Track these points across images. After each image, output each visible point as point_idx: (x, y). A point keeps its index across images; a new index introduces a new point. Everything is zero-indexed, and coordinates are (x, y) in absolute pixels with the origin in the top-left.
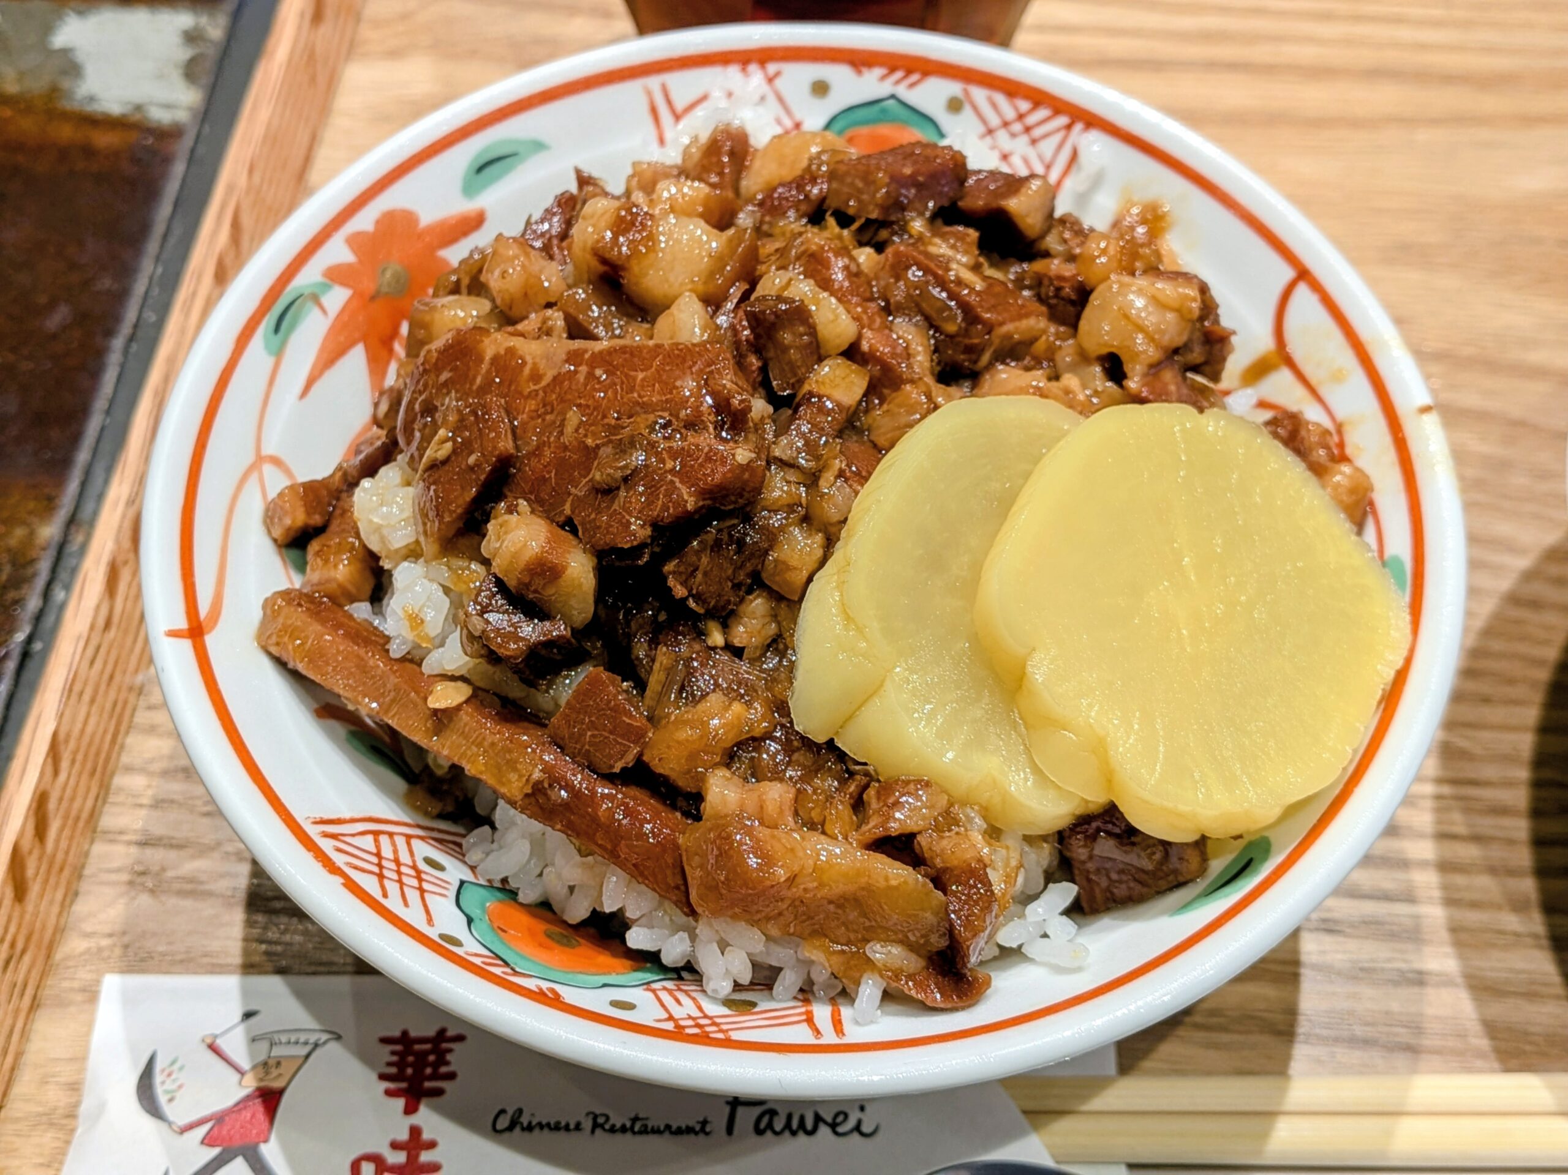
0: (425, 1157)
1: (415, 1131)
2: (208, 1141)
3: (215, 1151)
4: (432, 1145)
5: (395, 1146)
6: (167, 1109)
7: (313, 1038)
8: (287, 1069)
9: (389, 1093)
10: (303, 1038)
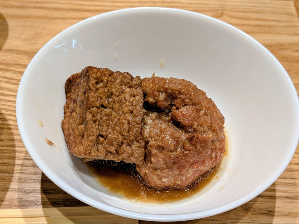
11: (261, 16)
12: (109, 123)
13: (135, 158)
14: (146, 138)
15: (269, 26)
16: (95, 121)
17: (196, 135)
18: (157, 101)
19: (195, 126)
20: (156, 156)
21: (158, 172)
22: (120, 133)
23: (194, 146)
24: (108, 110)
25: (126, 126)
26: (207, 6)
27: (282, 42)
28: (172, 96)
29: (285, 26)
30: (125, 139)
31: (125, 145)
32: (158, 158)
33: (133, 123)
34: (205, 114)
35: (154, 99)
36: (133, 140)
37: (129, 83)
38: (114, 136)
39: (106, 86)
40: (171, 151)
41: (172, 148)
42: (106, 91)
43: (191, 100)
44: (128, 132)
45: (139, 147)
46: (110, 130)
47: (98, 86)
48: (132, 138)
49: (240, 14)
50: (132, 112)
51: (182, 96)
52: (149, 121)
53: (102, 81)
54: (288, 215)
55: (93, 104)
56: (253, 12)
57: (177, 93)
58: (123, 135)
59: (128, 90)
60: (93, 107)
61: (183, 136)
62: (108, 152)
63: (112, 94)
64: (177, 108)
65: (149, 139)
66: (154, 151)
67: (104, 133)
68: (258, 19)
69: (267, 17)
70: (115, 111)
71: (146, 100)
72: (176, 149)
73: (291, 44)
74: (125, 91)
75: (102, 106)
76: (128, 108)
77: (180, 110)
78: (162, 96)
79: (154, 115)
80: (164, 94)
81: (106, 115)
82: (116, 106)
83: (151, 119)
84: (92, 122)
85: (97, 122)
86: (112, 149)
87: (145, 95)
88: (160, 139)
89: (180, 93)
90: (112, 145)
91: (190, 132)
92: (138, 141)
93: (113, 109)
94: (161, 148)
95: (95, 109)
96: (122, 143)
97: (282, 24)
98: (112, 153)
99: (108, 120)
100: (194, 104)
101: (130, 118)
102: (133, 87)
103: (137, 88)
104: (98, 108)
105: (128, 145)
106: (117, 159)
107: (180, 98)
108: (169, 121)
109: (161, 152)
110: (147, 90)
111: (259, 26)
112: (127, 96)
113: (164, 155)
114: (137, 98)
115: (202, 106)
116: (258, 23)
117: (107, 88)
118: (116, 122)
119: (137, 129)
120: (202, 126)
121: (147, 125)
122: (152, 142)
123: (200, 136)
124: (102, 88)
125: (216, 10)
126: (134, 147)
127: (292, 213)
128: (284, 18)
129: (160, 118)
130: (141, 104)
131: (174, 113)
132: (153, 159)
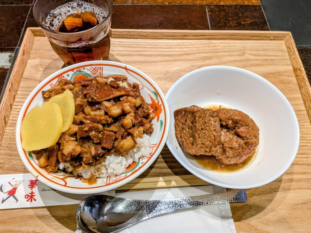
0: (33, 194)
1: (32, 192)
2: (8, 194)
3: (9, 195)
4: (34, 193)
5: (30, 193)
6: (4, 191)
7: (21, 181)
8: (17, 185)
9: (29, 187)
10: (20, 181)
11: (266, 53)
12: (205, 137)
13: (218, 153)
14: (222, 142)
15: (272, 60)
16: (199, 137)
17: (248, 140)
18: (227, 124)
19: (248, 137)
20: (228, 152)
21: (229, 159)
22: (211, 142)
23: (248, 146)
24: (204, 131)
25: (213, 137)
26: (235, 47)
27: (280, 70)
28: (236, 122)
29: (280, 59)
30: (213, 144)
31: (213, 147)
32: (230, 153)
33: (217, 136)
34: (252, 129)
35: (226, 123)
36: (217, 145)
37: (212, 115)
38: (208, 143)
39: (203, 119)
40: (237, 150)
41: (237, 149)
42: (203, 121)
43: (245, 123)
44: (214, 140)
45: (220, 148)
46: (206, 141)
47: (200, 120)
48: (217, 144)
49: (255, 52)
50: (215, 130)
51: (241, 122)
52: (223, 134)
53: (201, 117)
54: (290, 174)
55: (198, 129)
56: (262, 50)
57: (238, 121)
58: (212, 142)
59: (212, 119)
60: (198, 131)
61: (242, 142)
62: (206, 151)
63: (206, 122)
64: (239, 128)
65: (224, 143)
66: (227, 150)
67: (203, 142)
68: (265, 56)
69: (270, 53)
70: (207, 131)
71: (221, 123)
72: (239, 149)
73: (285, 72)
74: (211, 120)
75: (202, 129)
76: (213, 128)
77: (240, 129)
78: (230, 122)
79: (225, 130)
80: (231, 121)
81: (203, 133)
82: (207, 128)
83: (224, 132)
84: (198, 138)
85: (200, 138)
86: (208, 150)
87: (221, 120)
88: (231, 143)
89: (240, 121)
90: (207, 148)
91: (245, 140)
92: (219, 145)
93: (206, 130)
94: (231, 148)
95: (199, 132)
96: (212, 146)
97: (279, 58)
98: (208, 152)
99: (204, 136)
100: (246, 126)
101: (215, 134)
102: (214, 117)
103: (216, 117)
104: (200, 131)
105: (215, 147)
106: (210, 154)
107: (240, 124)
108: (233, 134)
109: (231, 150)
110: (222, 118)
111: (266, 60)
112: (212, 122)
113: (233, 152)
114: (217, 123)
115: (250, 126)
116: (265, 58)
117: (204, 120)
118: (208, 136)
119: (219, 139)
120: (250, 136)
121: (222, 135)
122: (226, 145)
123: (250, 141)
124: (201, 120)
125: (240, 50)
126: (217, 148)
127: (291, 173)
128: (280, 53)
129: (228, 131)
130: (219, 126)
131: (237, 130)
132: (227, 153)
